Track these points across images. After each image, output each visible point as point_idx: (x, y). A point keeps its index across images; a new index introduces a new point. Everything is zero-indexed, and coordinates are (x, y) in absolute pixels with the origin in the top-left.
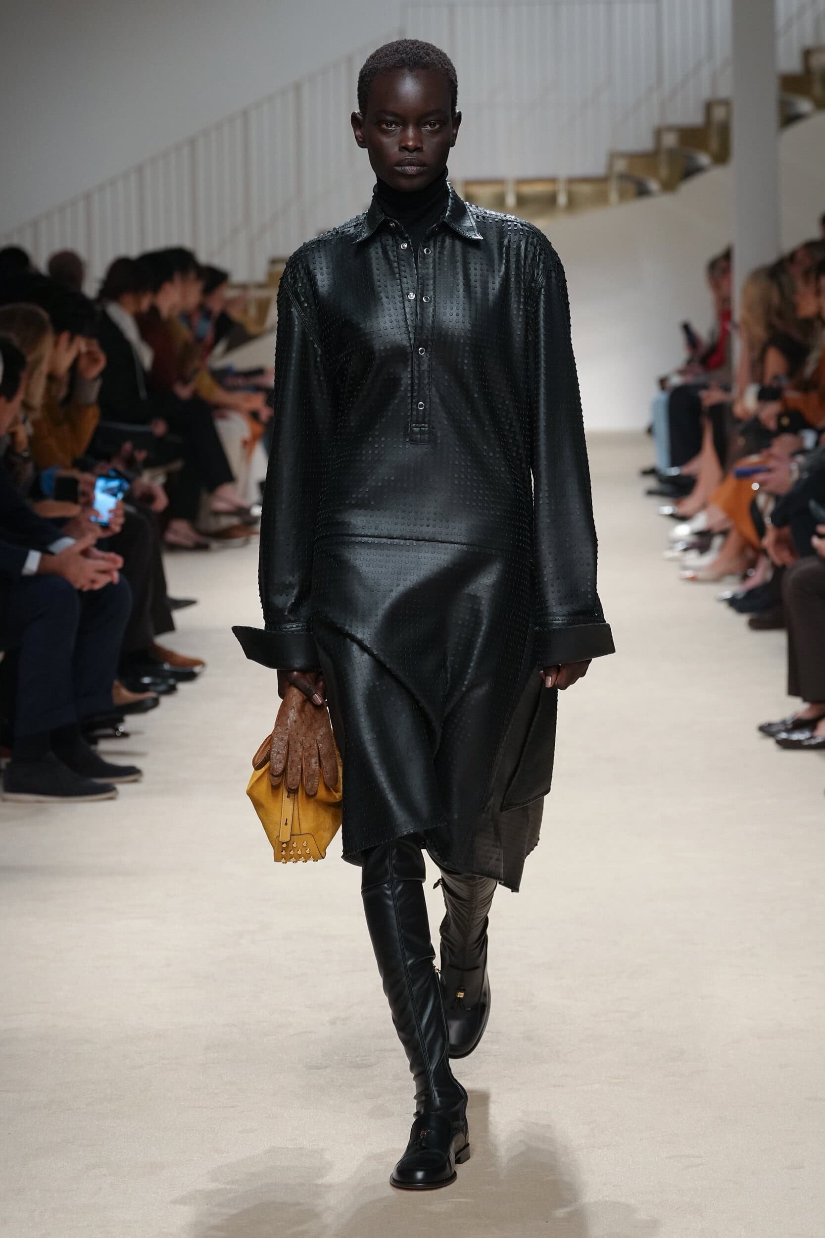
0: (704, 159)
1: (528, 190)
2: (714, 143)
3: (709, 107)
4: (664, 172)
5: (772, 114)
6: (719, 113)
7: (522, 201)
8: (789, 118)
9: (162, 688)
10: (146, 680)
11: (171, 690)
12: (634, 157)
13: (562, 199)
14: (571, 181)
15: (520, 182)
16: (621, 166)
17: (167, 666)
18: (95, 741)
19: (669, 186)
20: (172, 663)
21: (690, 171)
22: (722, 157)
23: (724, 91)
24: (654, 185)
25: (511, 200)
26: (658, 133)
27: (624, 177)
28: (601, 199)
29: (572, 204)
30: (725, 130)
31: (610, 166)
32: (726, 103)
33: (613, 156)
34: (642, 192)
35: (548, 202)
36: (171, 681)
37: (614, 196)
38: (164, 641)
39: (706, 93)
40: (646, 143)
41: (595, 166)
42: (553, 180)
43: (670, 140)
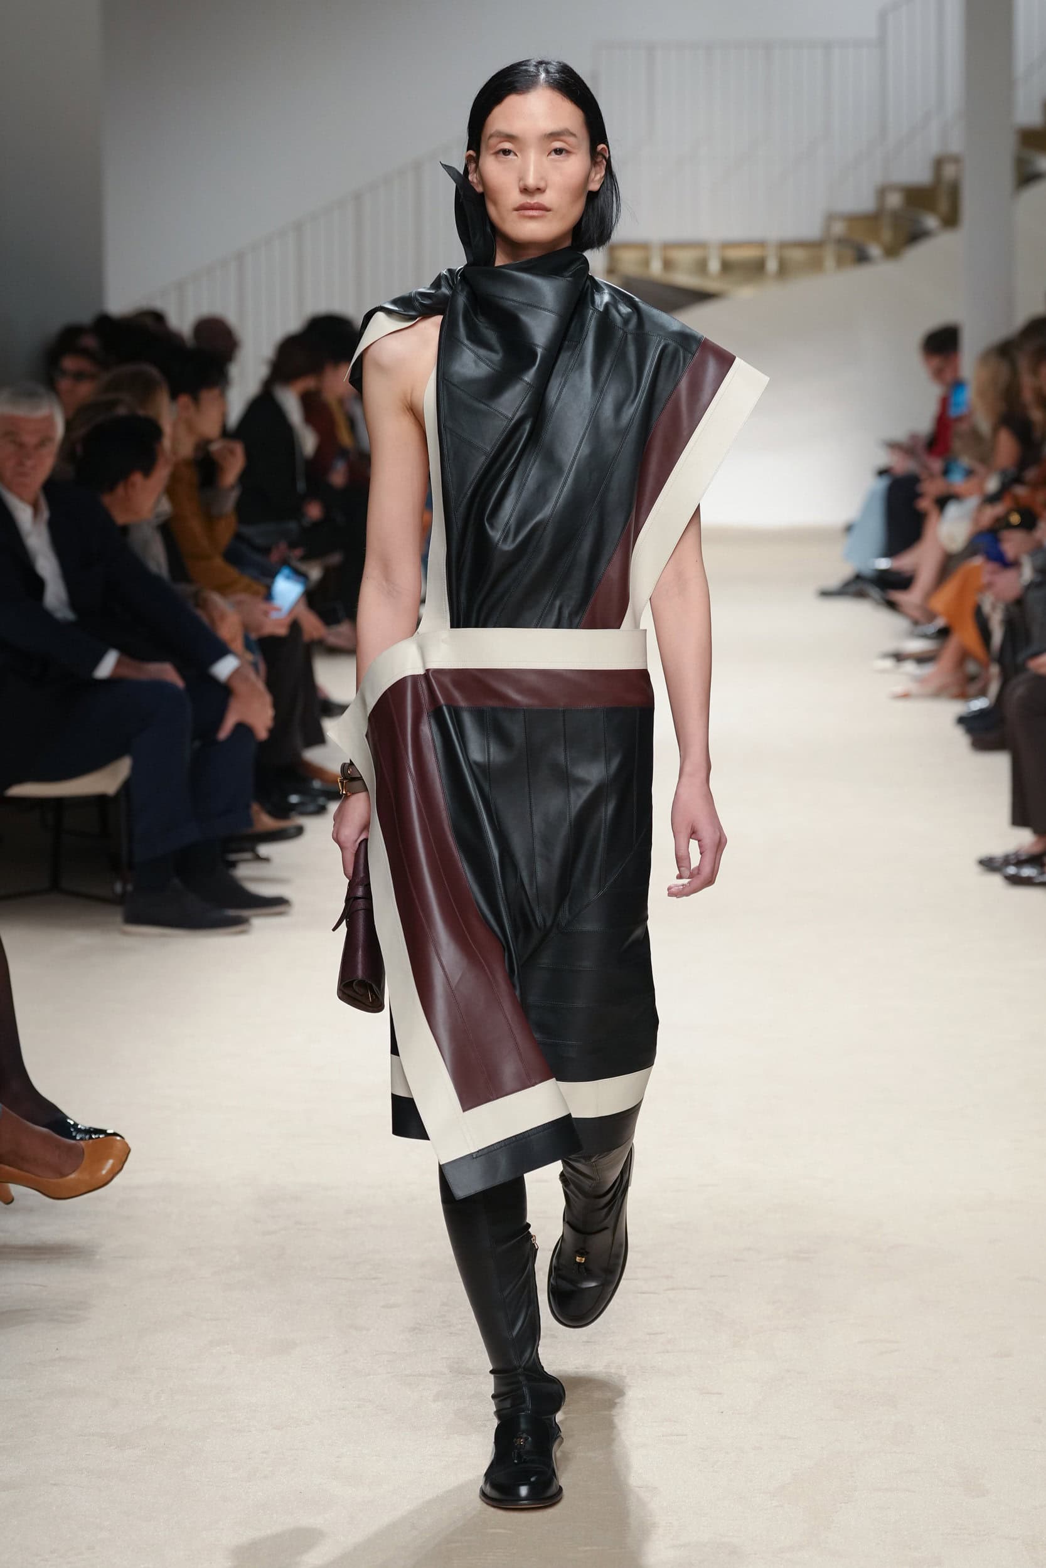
0: (931, 222)
1: (734, 254)
2: (943, 205)
3: (939, 164)
4: (887, 235)
5: (1006, 173)
6: (949, 171)
7: (727, 267)
8: (1026, 178)
9: (311, 808)
10: (294, 799)
11: (321, 810)
12: (853, 220)
13: (772, 265)
14: (783, 245)
15: (726, 245)
16: (839, 228)
17: (317, 784)
18: (233, 865)
19: (892, 252)
20: (323, 780)
21: (915, 236)
22: (951, 220)
23: (955, 146)
24: (875, 251)
25: (714, 266)
26: (882, 192)
27: (841, 242)
28: (815, 265)
29: (784, 270)
30: (954, 192)
31: (827, 227)
32: (956, 160)
33: (830, 218)
34: (862, 258)
35: (755, 269)
36: (321, 801)
37: (830, 261)
38: (314, 755)
39: (935, 148)
40: (865, 203)
41: (811, 230)
42: (762, 244)
43: (894, 200)
